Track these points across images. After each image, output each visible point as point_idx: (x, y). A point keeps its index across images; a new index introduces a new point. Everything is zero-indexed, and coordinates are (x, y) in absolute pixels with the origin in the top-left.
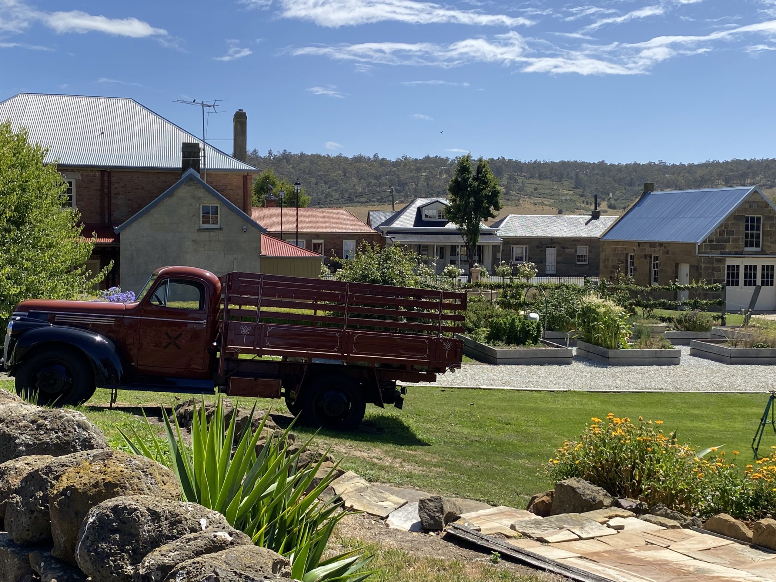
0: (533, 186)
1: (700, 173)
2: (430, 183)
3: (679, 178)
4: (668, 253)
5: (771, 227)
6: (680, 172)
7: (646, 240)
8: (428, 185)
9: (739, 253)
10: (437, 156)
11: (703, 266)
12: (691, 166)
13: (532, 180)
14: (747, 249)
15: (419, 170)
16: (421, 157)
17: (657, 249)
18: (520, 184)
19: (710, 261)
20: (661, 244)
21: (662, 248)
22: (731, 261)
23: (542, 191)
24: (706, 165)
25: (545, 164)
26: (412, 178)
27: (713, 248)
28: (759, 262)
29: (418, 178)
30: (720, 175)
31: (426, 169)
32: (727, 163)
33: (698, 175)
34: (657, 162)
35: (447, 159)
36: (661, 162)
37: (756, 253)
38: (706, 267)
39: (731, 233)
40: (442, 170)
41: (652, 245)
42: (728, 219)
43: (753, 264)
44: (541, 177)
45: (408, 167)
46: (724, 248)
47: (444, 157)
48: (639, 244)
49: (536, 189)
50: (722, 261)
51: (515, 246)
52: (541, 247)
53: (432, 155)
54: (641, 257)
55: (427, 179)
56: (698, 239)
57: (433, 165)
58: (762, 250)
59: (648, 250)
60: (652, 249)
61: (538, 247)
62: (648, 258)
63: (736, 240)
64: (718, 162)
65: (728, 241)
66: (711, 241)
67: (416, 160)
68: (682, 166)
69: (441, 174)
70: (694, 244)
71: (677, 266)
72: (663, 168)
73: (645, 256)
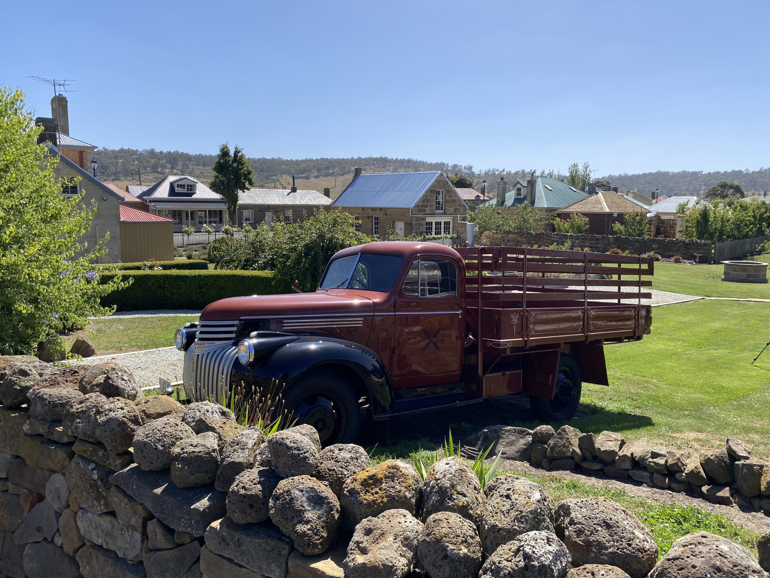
0: (200, 171)
1: (303, 166)
2: (126, 167)
3: (291, 168)
4: (386, 215)
5: (449, 197)
6: (291, 165)
7: (369, 206)
8: (124, 168)
9: (433, 214)
10: (129, 149)
11: (414, 222)
12: (297, 161)
13: (199, 167)
14: (437, 211)
15: (116, 158)
16: (117, 149)
17: (378, 212)
18: (191, 169)
19: (418, 219)
20: (381, 209)
21: (382, 211)
22: (428, 220)
23: (206, 174)
24: (306, 161)
25: (206, 156)
26: (112, 163)
27: (420, 211)
28: (443, 220)
29: (117, 164)
30: (314, 167)
31: (122, 157)
32: (317, 160)
33: (302, 167)
34: (277, 158)
35: (137, 151)
36: (279, 158)
37: (442, 214)
38: (415, 224)
39: (428, 201)
40: (134, 158)
41: (373, 209)
42: (427, 192)
43: (439, 221)
44: (204, 165)
45: (108, 155)
46: (425, 211)
47: (134, 149)
48: (363, 209)
49: (202, 173)
50: (424, 219)
51: (244, 211)
52: (262, 211)
53: (126, 148)
54: (365, 218)
55: (124, 164)
56: (411, 204)
57: (127, 154)
58: (445, 212)
59: (370, 213)
60: (374, 212)
61: (260, 211)
62: (371, 219)
63: (431, 206)
64: (312, 159)
65: (427, 206)
66: (418, 206)
67: (114, 151)
68: (292, 161)
69: (133, 161)
70: (408, 209)
71: (394, 222)
72: (281, 162)
73: (368, 217)
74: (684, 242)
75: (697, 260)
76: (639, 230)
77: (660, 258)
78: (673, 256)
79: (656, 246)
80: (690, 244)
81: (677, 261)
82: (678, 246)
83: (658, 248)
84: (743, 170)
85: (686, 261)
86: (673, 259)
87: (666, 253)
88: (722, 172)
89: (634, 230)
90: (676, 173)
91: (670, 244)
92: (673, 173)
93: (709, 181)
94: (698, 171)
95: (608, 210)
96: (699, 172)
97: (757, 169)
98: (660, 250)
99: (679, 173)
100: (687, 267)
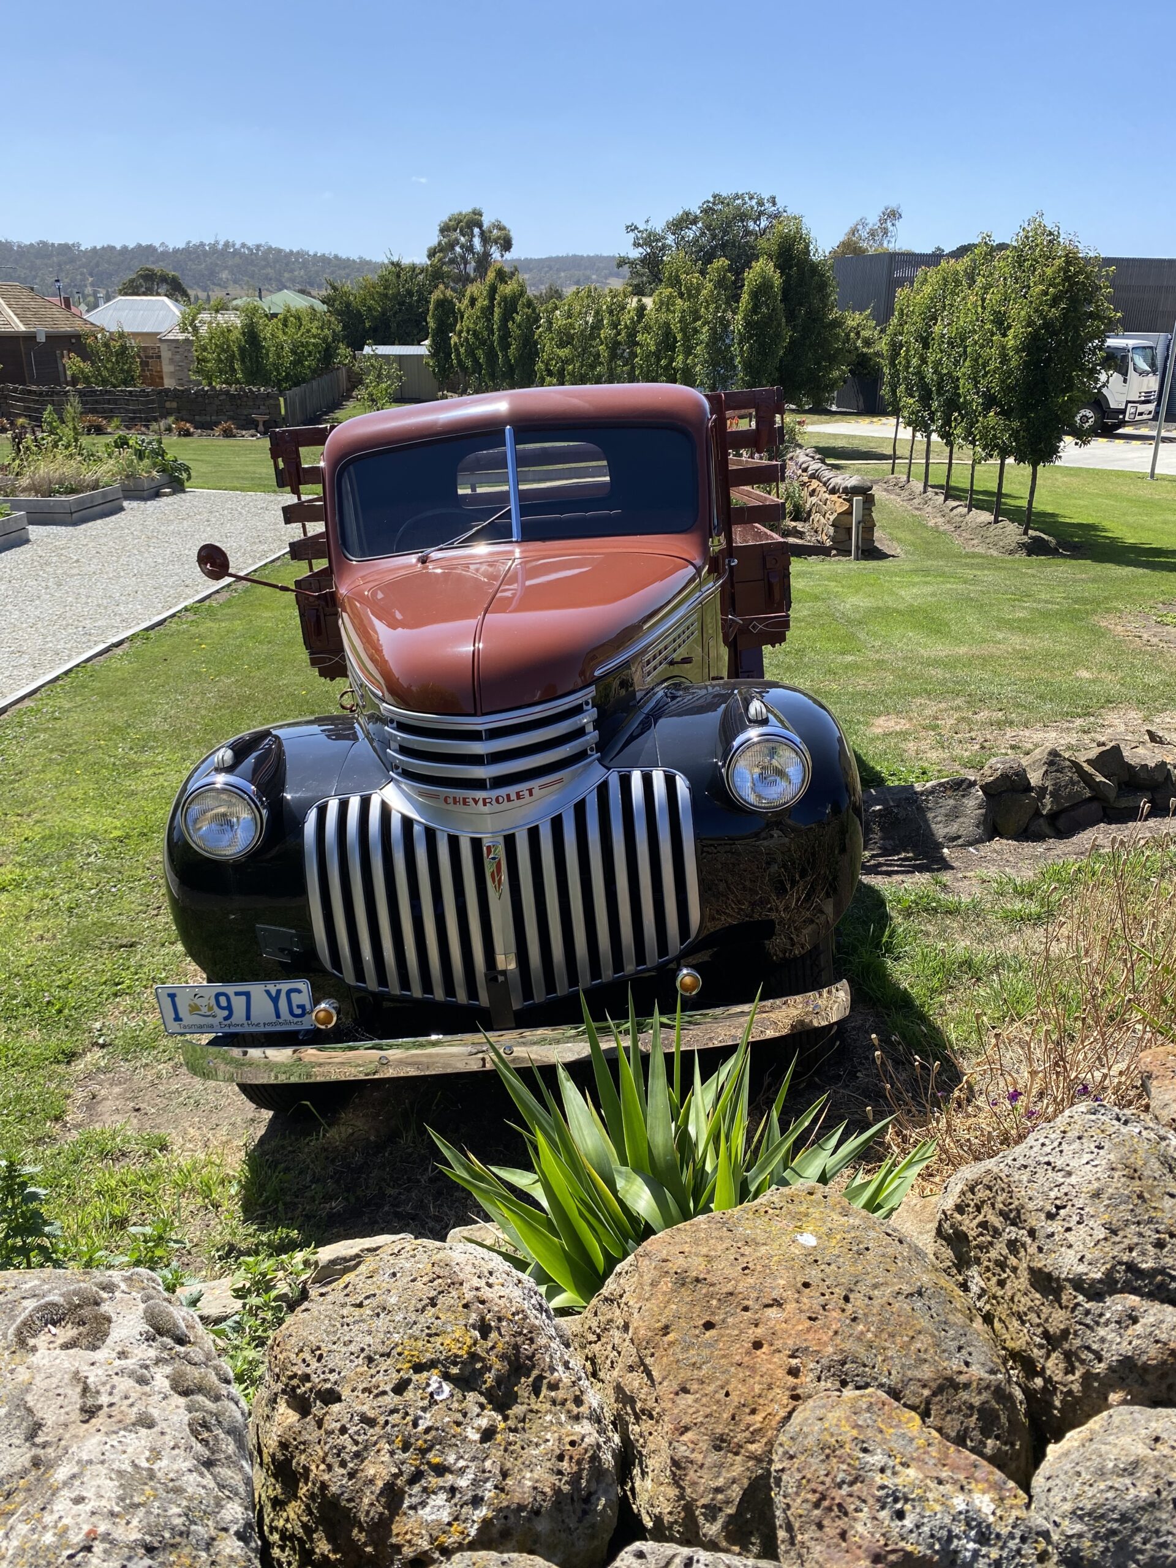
74: (227, 393)
75: (261, 428)
76: (122, 371)
77: (192, 430)
78: (217, 424)
79: (174, 405)
80: (239, 397)
81: (228, 434)
82: (217, 402)
83: (179, 410)
84: (157, 244)
85: (244, 432)
86: (217, 431)
87: (197, 418)
88: (118, 247)
89: (112, 371)
90: (26, 246)
91: (200, 399)
92: (19, 246)
93: (97, 265)
94: (71, 243)
95: (22, 328)
96: (73, 245)
97: (181, 245)
98: (184, 412)
99: (32, 245)
100: (249, 443)
